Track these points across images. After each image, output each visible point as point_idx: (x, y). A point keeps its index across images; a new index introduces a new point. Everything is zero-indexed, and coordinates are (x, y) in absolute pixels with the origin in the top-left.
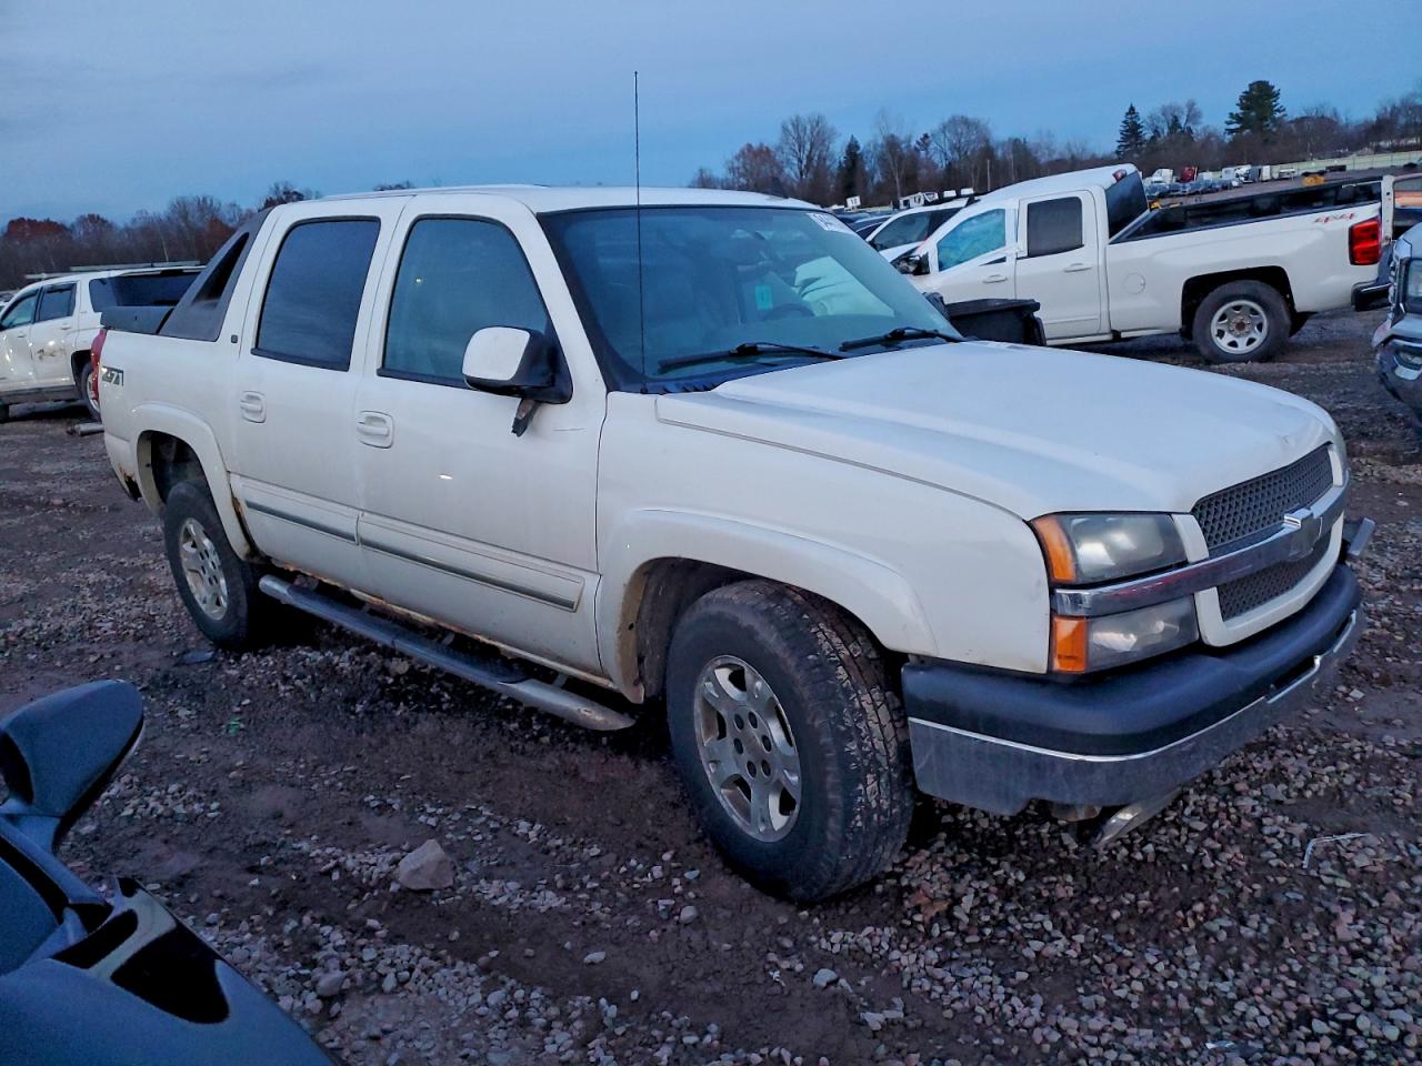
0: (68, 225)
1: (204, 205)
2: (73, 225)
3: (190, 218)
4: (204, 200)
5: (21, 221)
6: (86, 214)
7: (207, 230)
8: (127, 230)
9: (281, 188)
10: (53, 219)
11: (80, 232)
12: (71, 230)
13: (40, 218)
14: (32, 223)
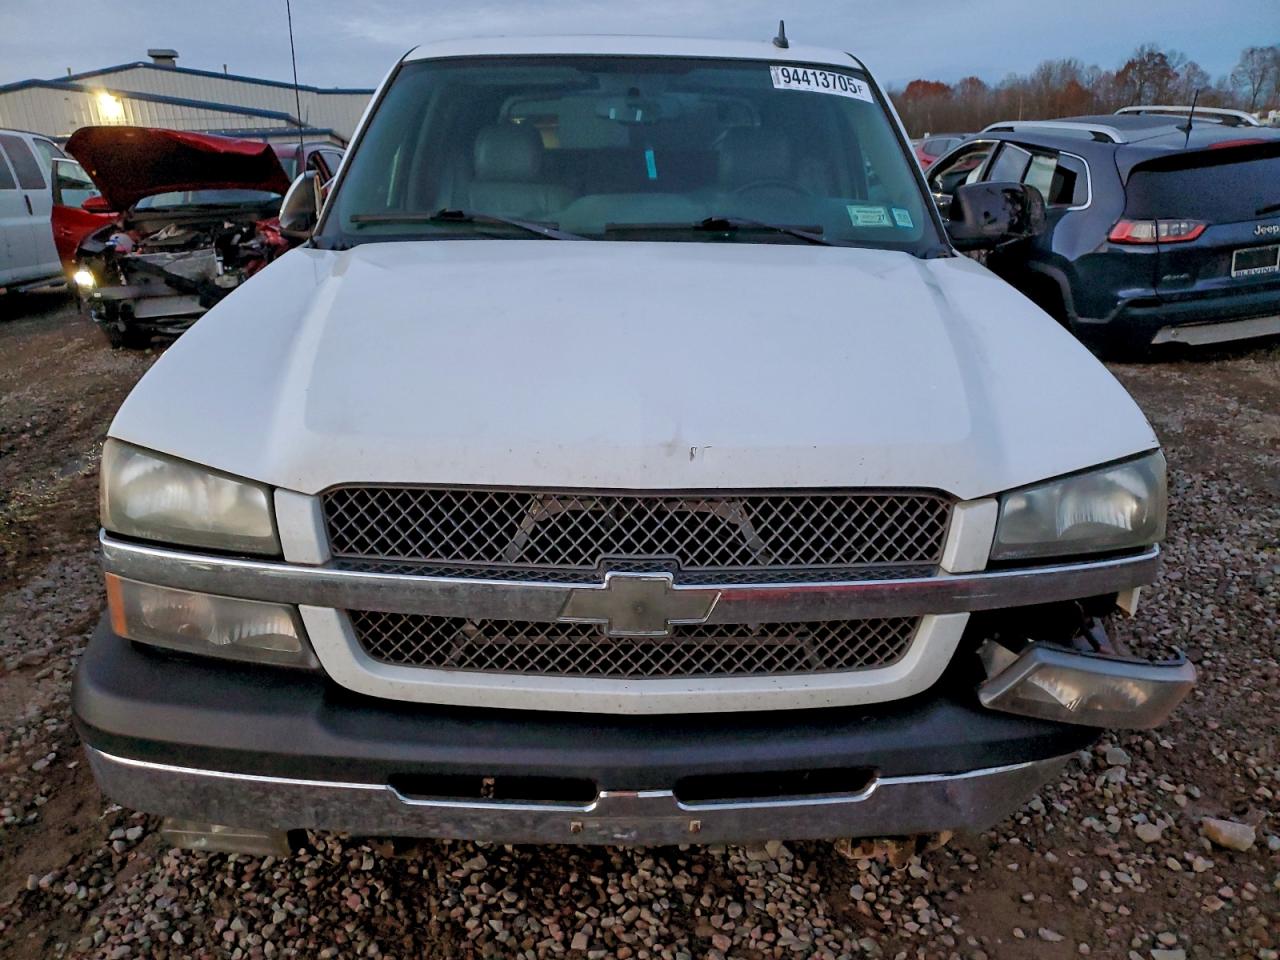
0: (952, 87)
1: (1068, 68)
2: (956, 86)
3: (1051, 81)
4: (1070, 63)
5: (919, 82)
6: (968, 76)
7: (1063, 90)
8: (997, 92)
9: (1147, 50)
10: (942, 81)
11: (959, 91)
12: (954, 90)
13: (933, 80)
14: (926, 84)
